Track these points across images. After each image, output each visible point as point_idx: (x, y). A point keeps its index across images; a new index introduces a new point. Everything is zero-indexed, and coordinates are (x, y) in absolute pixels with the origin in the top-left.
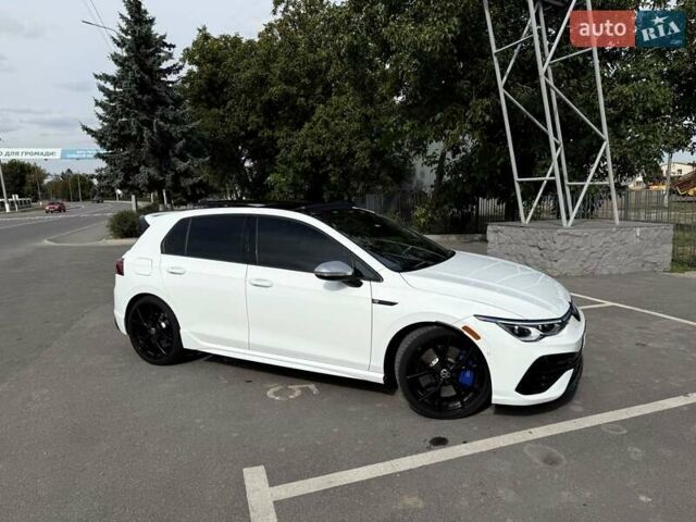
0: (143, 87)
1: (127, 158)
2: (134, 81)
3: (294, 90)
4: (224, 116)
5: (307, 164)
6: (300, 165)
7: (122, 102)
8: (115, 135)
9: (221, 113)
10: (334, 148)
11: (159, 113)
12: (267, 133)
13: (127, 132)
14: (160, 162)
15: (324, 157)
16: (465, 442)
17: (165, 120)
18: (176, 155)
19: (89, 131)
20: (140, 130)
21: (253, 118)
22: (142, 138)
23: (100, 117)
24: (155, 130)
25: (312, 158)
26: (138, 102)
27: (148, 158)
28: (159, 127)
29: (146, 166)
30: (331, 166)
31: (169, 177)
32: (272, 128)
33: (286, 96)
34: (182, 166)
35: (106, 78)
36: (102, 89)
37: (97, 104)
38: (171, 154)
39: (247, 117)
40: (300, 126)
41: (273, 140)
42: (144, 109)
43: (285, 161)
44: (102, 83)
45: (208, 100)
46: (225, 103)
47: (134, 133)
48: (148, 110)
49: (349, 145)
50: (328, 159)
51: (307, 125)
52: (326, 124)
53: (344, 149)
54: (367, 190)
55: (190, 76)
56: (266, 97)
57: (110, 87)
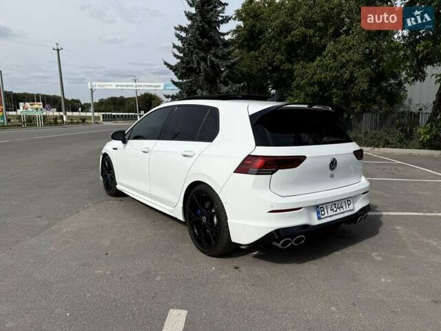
0: (203, 33)
1: (190, 84)
2: (198, 29)
3: (311, 32)
4: (258, 57)
5: (316, 88)
6: (309, 90)
7: (189, 44)
8: (183, 68)
9: (256, 53)
10: (339, 74)
11: (212, 51)
12: (287, 66)
13: (191, 65)
14: (211, 87)
15: (330, 83)
17: (215, 55)
18: (221, 82)
19: (168, 65)
20: (199, 64)
21: (278, 56)
22: (200, 69)
23: (175, 55)
24: (209, 63)
25: (320, 83)
26: (199, 43)
27: (203, 84)
28: (211, 61)
29: (202, 89)
30: (335, 90)
32: (291, 63)
33: (304, 37)
34: (224, 89)
35: (181, 28)
36: (177, 36)
37: (175, 46)
38: (218, 81)
39: (274, 56)
40: (313, 60)
41: (291, 71)
42: (202, 49)
43: (298, 87)
44: (178, 32)
45: (248, 46)
46: (259, 46)
47: (195, 66)
48: (206, 48)
49: (352, 73)
50: (333, 84)
51: (318, 58)
52: (335, 56)
53: (347, 76)
54: (364, 110)
55: (238, 29)
56: (289, 38)
57: (183, 34)
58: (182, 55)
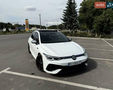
1: (66, 23)
2: (68, 10)
6: (98, 23)
8: (65, 20)
9: (85, 14)
12: (93, 17)
14: (71, 24)
16: (35, 76)
17: (72, 16)
19: (61, 19)
21: (91, 15)
23: (63, 17)
25: (101, 22)
26: (69, 14)
28: (71, 18)
29: (69, 24)
30: (105, 23)
31: (72, 26)
34: (74, 24)
35: (64, 10)
37: (63, 15)
38: (72, 22)
44: (64, 11)
47: (67, 19)
48: (70, 15)
49: (109, 19)
51: (101, 15)
55: (81, 8)
56: (93, 10)
57: (65, 12)
58: (64, 17)
